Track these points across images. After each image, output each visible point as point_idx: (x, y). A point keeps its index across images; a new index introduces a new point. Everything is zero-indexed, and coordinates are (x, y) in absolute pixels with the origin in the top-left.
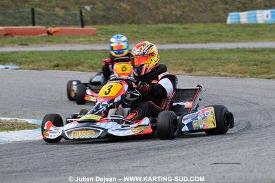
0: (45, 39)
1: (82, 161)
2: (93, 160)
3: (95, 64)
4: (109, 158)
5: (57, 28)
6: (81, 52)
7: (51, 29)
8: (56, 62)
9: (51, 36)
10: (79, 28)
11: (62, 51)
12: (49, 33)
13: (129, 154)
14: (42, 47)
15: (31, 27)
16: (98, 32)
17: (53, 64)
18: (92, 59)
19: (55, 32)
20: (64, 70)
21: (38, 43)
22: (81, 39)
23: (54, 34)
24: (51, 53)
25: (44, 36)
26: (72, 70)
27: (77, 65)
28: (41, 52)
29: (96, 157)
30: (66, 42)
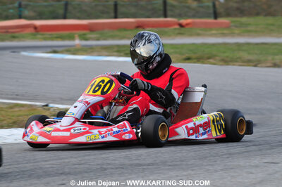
0: (177, 31)
1: (211, 156)
2: (222, 155)
3: (227, 57)
4: (239, 153)
5: (189, 21)
6: (214, 45)
7: (183, 21)
8: (187, 55)
9: (183, 29)
10: (211, 20)
11: (194, 44)
12: (181, 26)
13: (260, 150)
14: (173, 39)
15: (162, 19)
16: (232, 24)
17: (184, 57)
18: (224, 52)
19: (187, 24)
20: (195, 63)
21: (170, 36)
22: (214, 32)
23: (187, 27)
24: (183, 45)
25: (175, 29)
26: (203, 63)
27: (209, 58)
28: (172, 45)
29: (225, 151)
30: (198, 35)
